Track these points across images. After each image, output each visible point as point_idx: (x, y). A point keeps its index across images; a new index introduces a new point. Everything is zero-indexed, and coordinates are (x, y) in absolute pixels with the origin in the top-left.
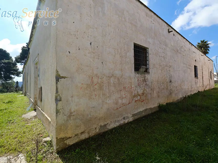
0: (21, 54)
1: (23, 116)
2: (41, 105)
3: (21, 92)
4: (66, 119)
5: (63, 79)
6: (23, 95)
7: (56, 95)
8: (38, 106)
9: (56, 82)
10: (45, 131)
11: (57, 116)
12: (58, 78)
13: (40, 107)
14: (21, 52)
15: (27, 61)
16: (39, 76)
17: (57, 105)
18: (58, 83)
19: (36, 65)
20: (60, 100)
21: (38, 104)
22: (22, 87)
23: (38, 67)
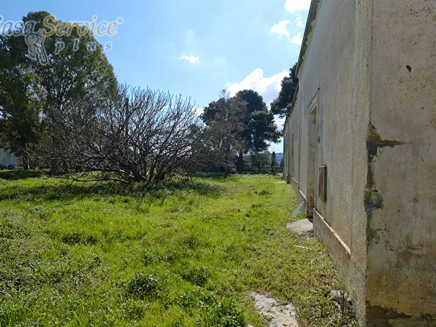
0: (281, 94)
1: (289, 226)
2: (325, 209)
3: (281, 175)
4: (394, 260)
5: (387, 149)
6: (284, 182)
7: (367, 190)
8: (316, 210)
9: (369, 155)
10: (334, 272)
11: (369, 245)
12: (374, 145)
13: (323, 214)
14: (281, 89)
15: (292, 109)
16: (319, 140)
17: (369, 217)
18: (373, 160)
19: (312, 115)
20: (379, 205)
21: (318, 204)
22: (282, 165)
23: (319, 121)
